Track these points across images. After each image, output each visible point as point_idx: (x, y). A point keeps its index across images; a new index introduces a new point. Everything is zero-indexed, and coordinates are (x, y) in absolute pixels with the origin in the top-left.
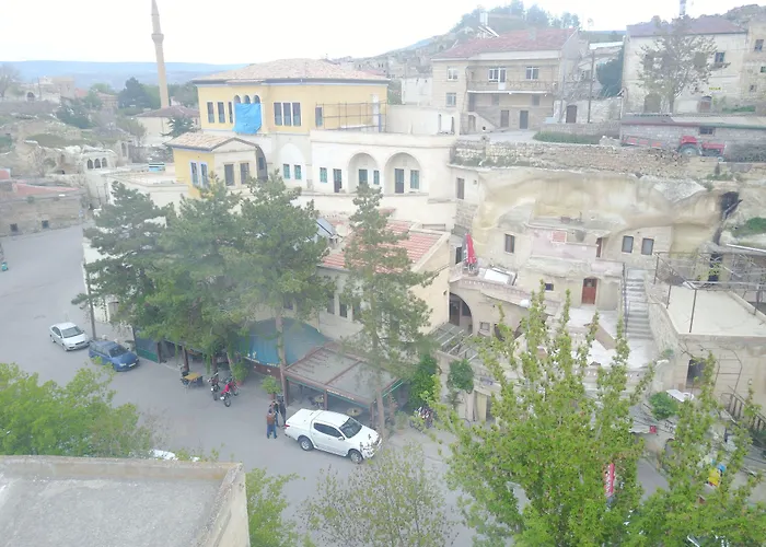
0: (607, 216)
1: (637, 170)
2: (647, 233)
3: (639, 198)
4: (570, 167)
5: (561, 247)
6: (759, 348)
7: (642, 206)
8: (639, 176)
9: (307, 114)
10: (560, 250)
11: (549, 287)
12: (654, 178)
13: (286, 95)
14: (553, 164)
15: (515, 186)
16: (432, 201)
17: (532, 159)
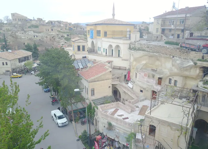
0: (164, 70)
1: (173, 55)
2: (176, 78)
3: (173, 65)
4: (155, 52)
5: (146, 79)
6: (174, 127)
7: (173, 68)
8: (173, 57)
9: (102, 33)
10: (145, 79)
11: (141, 91)
12: (178, 58)
13: (99, 28)
14: (151, 51)
15: (141, 57)
16: (123, 60)
17: (146, 49)
